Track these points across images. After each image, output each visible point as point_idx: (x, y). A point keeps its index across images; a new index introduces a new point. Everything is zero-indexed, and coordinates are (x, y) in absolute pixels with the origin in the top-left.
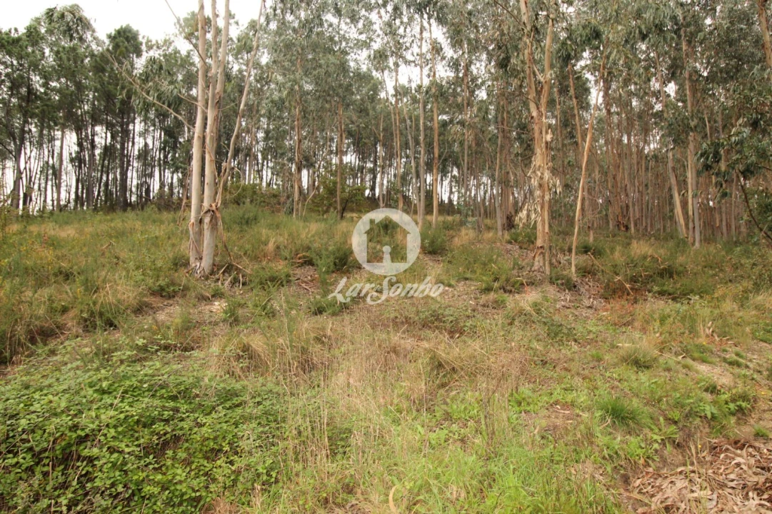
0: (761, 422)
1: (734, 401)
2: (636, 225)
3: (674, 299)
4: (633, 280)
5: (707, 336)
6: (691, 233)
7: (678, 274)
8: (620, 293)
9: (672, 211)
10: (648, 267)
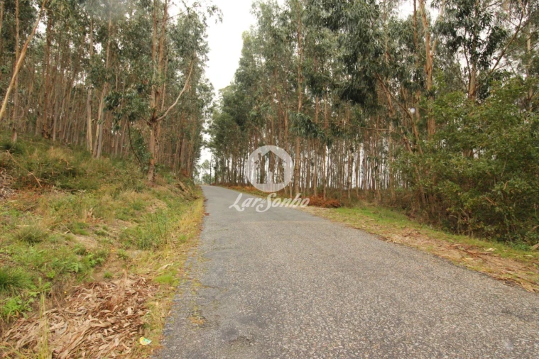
0: (110, 269)
1: (95, 258)
2: (57, 136)
3: (72, 193)
4: (44, 176)
5: (88, 217)
6: (95, 148)
7: (80, 175)
8: (30, 186)
9: (86, 131)
10: (57, 168)
